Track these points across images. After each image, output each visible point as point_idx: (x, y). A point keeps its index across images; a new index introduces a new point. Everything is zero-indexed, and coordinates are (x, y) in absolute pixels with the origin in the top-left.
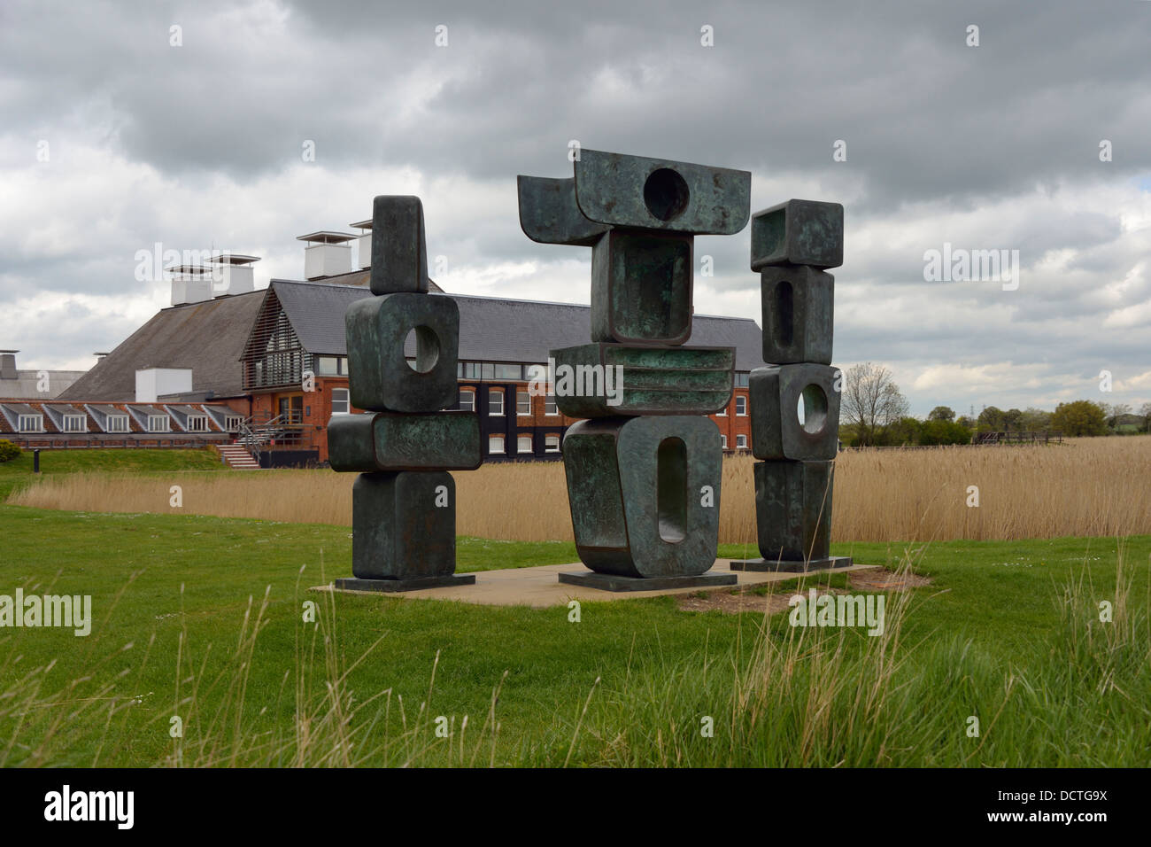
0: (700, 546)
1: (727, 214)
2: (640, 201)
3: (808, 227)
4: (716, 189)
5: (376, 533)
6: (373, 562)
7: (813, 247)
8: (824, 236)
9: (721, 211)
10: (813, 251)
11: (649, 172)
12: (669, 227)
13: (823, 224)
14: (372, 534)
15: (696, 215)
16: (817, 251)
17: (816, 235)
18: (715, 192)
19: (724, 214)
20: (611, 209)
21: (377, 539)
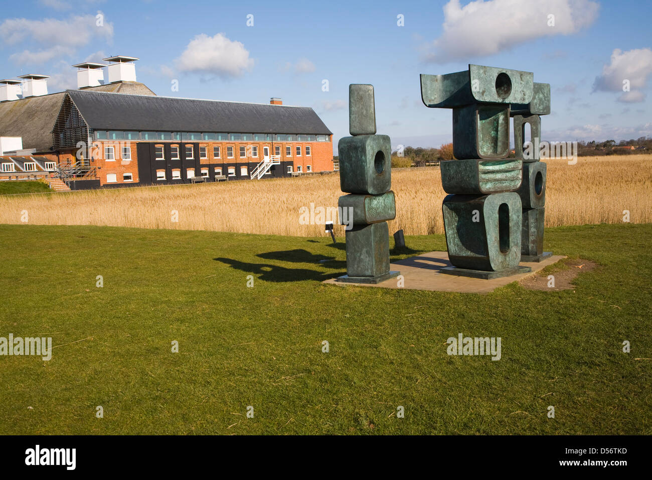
0: (514, 254)
2: (494, 90)
3: (537, 96)
4: (522, 82)
5: (361, 254)
6: (360, 269)
7: (540, 106)
8: (543, 99)
10: (540, 107)
11: (497, 75)
12: (504, 102)
13: (543, 94)
14: (359, 254)
15: (514, 95)
16: (541, 107)
17: (540, 100)
18: (521, 83)
19: (524, 94)
20: (484, 95)
21: (362, 257)
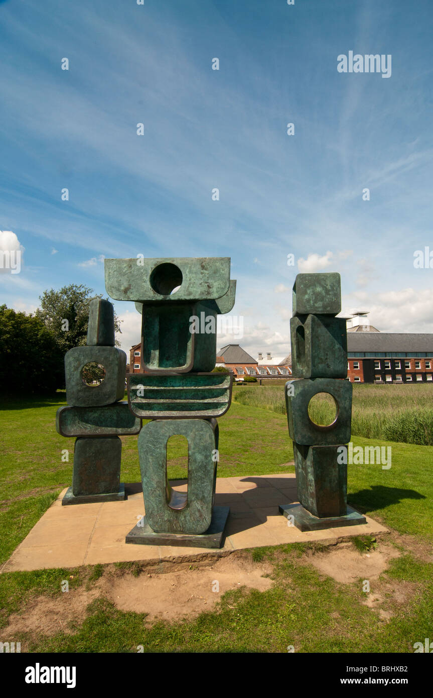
1: (211, 287)
2: (148, 285)
3: (311, 290)
4: (203, 271)
7: (315, 302)
8: (324, 294)
9: (206, 284)
11: (154, 267)
12: (168, 299)
13: (324, 287)
15: (188, 289)
17: (318, 294)
18: (202, 273)
19: (209, 286)
20: (127, 292)
